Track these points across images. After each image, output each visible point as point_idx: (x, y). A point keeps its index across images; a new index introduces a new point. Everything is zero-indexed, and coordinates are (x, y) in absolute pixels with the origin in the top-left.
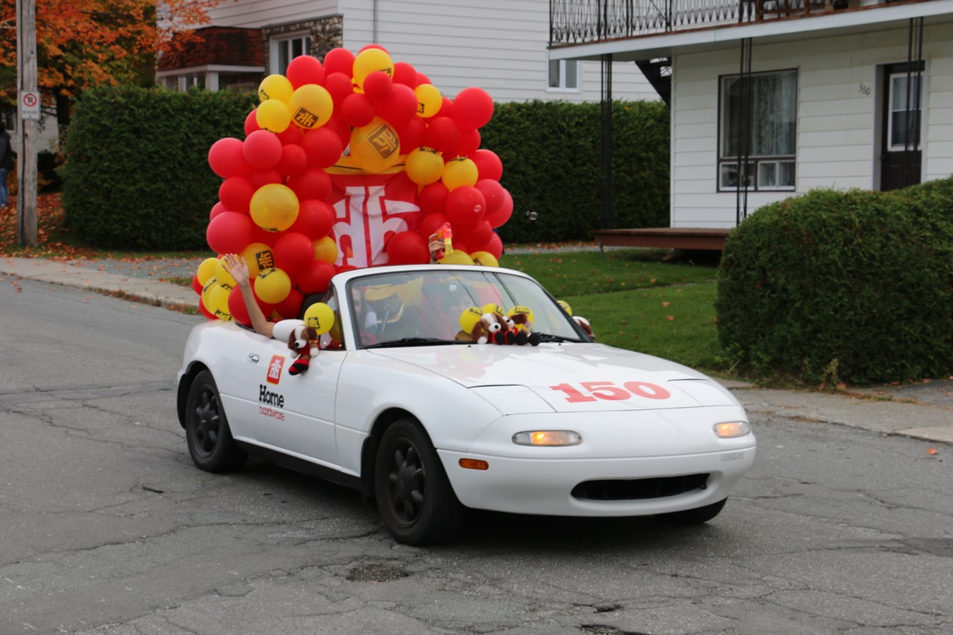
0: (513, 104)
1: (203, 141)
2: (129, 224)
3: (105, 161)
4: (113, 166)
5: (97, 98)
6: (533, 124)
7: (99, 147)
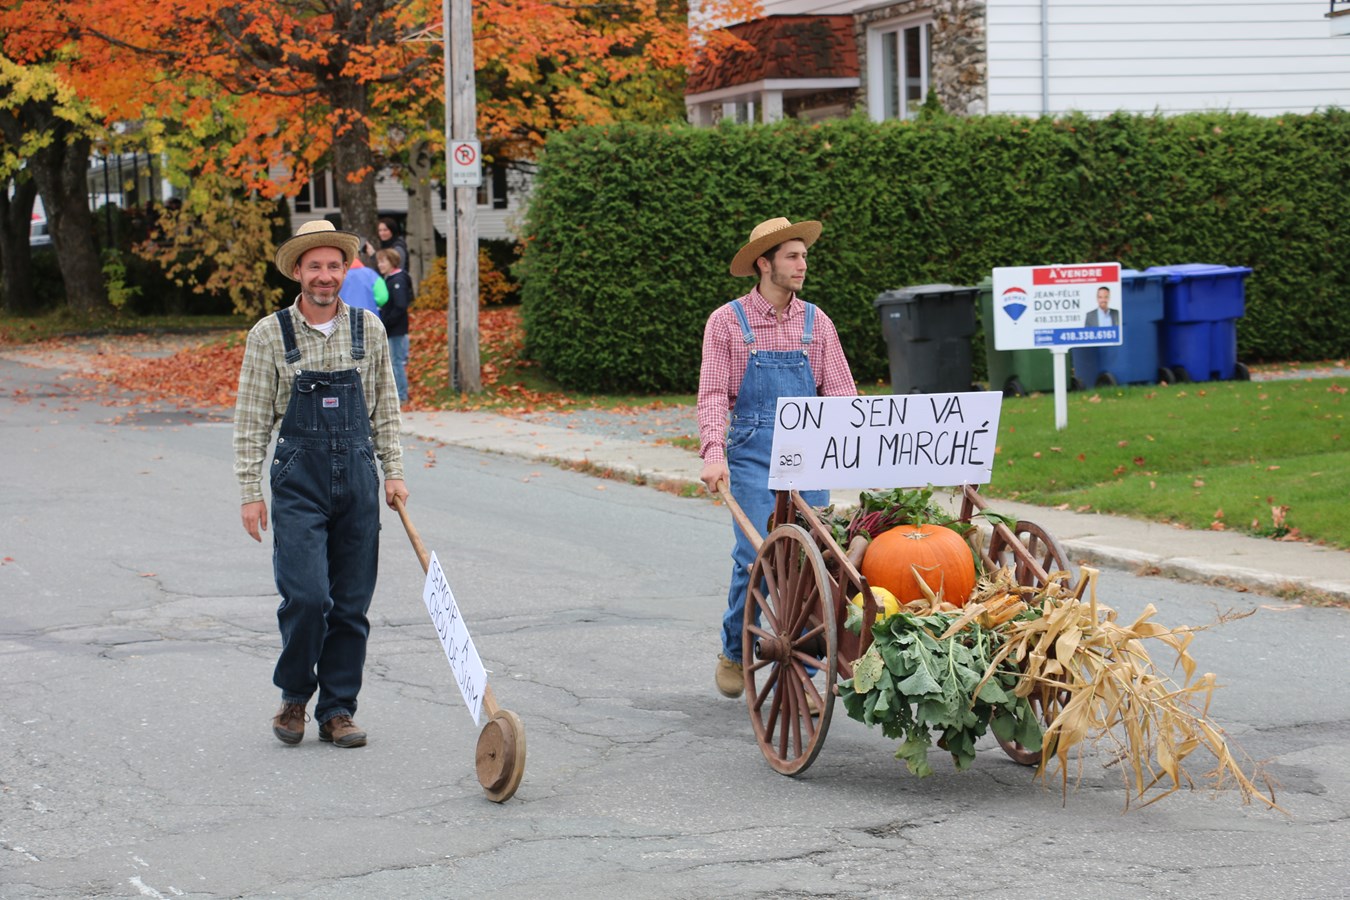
0: (1288, 118)
1: (743, 208)
2: (625, 350)
3: (585, 248)
4: (597, 256)
5: (570, 146)
6: (1326, 150)
7: (574, 226)
